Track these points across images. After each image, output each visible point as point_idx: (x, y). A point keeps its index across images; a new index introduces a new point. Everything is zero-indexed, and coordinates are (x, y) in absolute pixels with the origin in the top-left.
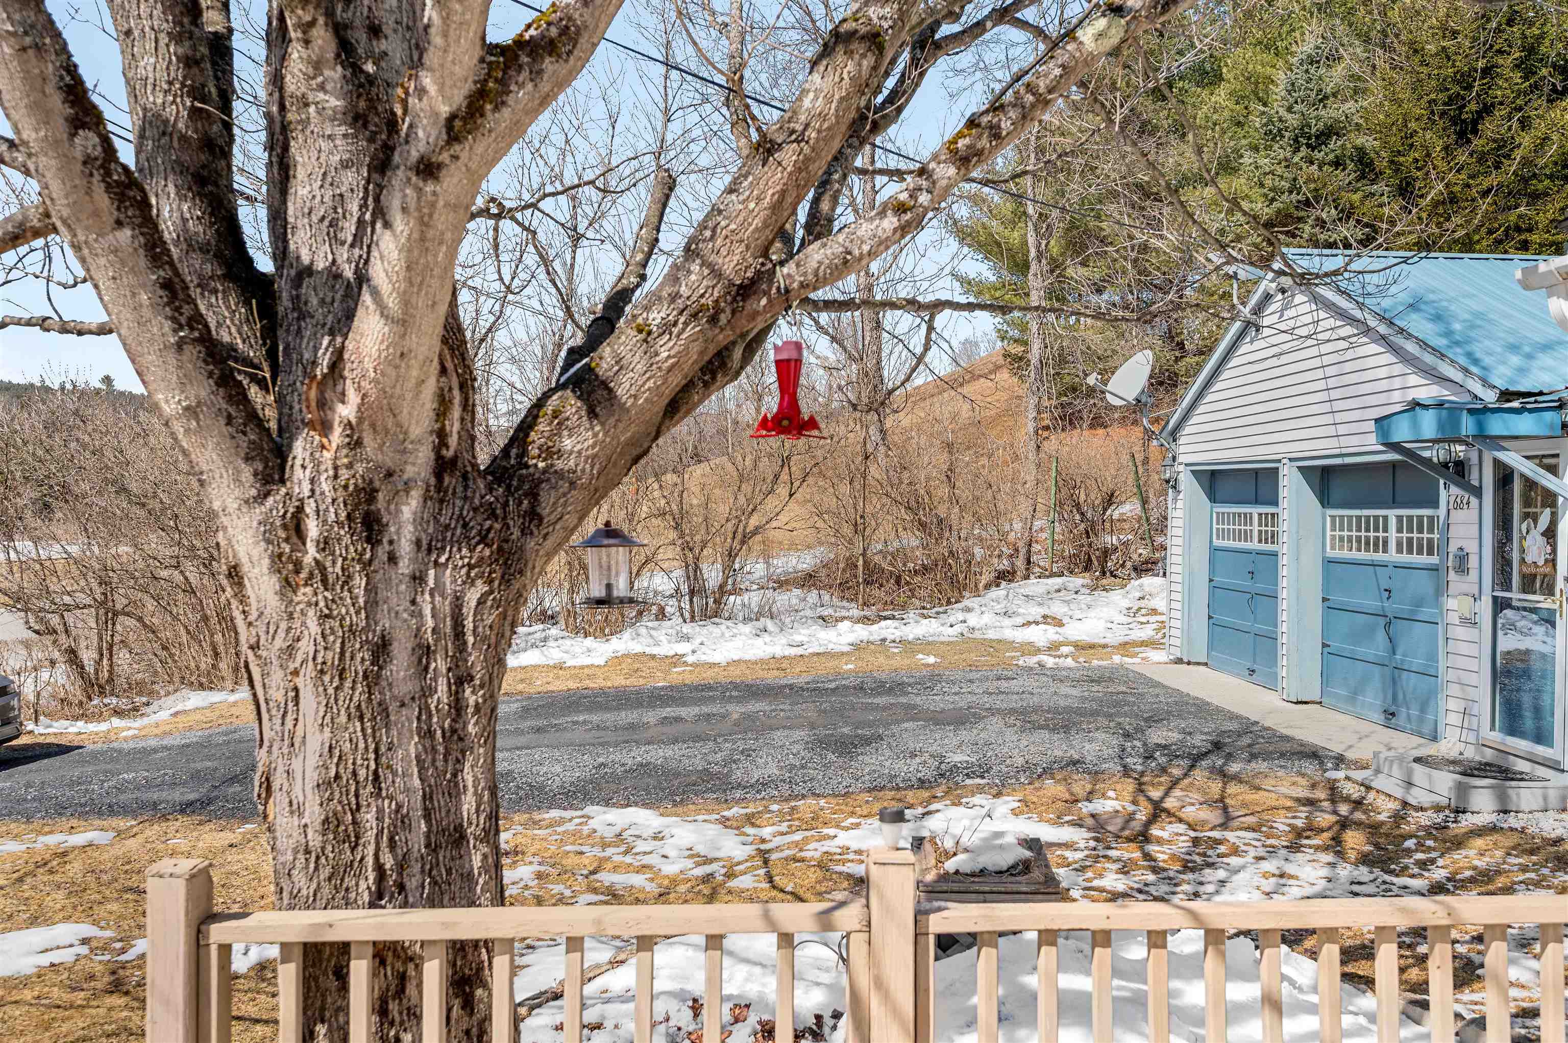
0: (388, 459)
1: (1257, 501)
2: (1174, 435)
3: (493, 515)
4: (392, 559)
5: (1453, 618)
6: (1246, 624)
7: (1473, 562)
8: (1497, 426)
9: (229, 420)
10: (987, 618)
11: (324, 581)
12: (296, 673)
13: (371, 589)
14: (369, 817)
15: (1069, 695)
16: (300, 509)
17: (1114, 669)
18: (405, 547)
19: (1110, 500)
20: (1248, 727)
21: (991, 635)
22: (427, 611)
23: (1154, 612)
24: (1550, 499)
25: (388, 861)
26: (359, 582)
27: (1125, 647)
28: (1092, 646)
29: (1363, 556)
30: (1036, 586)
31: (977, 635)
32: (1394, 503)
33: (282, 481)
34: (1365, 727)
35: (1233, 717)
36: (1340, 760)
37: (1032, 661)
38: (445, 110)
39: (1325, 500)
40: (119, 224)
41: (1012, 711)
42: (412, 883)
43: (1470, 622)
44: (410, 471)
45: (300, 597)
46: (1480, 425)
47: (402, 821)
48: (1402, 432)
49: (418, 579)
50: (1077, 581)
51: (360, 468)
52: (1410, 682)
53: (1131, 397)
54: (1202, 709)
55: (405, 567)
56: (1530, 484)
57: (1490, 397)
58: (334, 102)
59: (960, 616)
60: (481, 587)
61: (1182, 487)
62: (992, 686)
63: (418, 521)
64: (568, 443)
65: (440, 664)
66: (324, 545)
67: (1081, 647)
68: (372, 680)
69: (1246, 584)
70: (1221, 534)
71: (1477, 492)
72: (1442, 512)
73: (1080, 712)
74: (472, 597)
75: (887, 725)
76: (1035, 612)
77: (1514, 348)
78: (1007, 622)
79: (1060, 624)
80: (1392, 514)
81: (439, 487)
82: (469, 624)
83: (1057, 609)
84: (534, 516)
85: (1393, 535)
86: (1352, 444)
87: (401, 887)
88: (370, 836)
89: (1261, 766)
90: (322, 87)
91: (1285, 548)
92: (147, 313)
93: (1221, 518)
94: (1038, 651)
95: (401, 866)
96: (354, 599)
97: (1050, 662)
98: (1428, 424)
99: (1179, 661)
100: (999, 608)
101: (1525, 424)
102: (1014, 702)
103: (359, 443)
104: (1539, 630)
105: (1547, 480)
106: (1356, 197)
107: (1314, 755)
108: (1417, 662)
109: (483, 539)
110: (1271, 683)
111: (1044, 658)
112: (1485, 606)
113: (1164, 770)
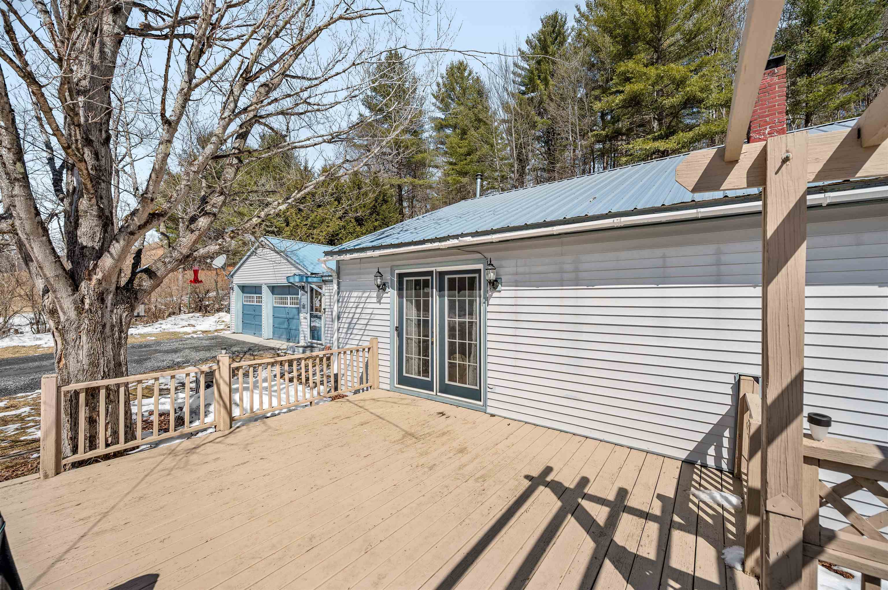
0: (108, 287)
1: (256, 293)
2: (232, 276)
3: (129, 298)
4: (106, 307)
5: (302, 318)
6: (253, 323)
7: (306, 306)
8: (310, 280)
9: (66, 278)
10: (169, 326)
11: (91, 312)
12: (80, 332)
13: (102, 314)
14: (102, 361)
15: (206, 343)
16: (84, 297)
17: (215, 336)
18: (109, 305)
19: (208, 291)
20: (256, 345)
21: (171, 330)
22: (114, 318)
23: (223, 321)
24: (320, 294)
25: (106, 370)
26: (100, 312)
27: (216, 331)
28: (206, 331)
29: (282, 306)
30: (183, 316)
31: (166, 331)
32: (289, 294)
33: (77, 291)
34: (283, 342)
35: (252, 344)
36: (279, 349)
37: (189, 336)
38: (138, 224)
39: (273, 293)
40: (43, 236)
41: (191, 348)
42: (111, 374)
43: (305, 318)
44: (111, 289)
45: (83, 315)
46: (307, 280)
47: (109, 362)
48: (292, 280)
49: (112, 311)
50: (198, 314)
51: (101, 289)
52: (293, 332)
53: (220, 266)
54: (244, 343)
55: (109, 309)
56: (316, 291)
57: (309, 274)
58: (95, 213)
59: (160, 326)
60: (126, 313)
61: (235, 289)
62: (181, 343)
63: (112, 299)
64: (144, 284)
65: (116, 329)
66: (91, 305)
67: (203, 332)
68: (102, 332)
69: (253, 313)
70: (246, 301)
71: (307, 292)
72: (300, 296)
73: (212, 346)
74: (124, 315)
75: (151, 355)
76: (186, 323)
77: (312, 264)
78: (176, 327)
79: (194, 326)
80: (289, 296)
81: (117, 292)
82: (123, 320)
83: (192, 322)
84: (136, 298)
85: (289, 301)
86: (279, 281)
87: (109, 375)
88: (102, 365)
89: (262, 352)
90: (92, 210)
91: (263, 305)
92: (48, 254)
93: (246, 297)
94: (189, 334)
95: (109, 371)
96: (98, 316)
97: (195, 336)
98: (297, 279)
99: (234, 333)
100: (173, 322)
101: (315, 280)
102: (190, 346)
103: (101, 283)
104: (318, 320)
105: (319, 290)
106: (275, 221)
107: (273, 349)
108: (294, 328)
109: (128, 303)
110: (260, 336)
111: (193, 335)
112: (308, 316)
113: (238, 356)
